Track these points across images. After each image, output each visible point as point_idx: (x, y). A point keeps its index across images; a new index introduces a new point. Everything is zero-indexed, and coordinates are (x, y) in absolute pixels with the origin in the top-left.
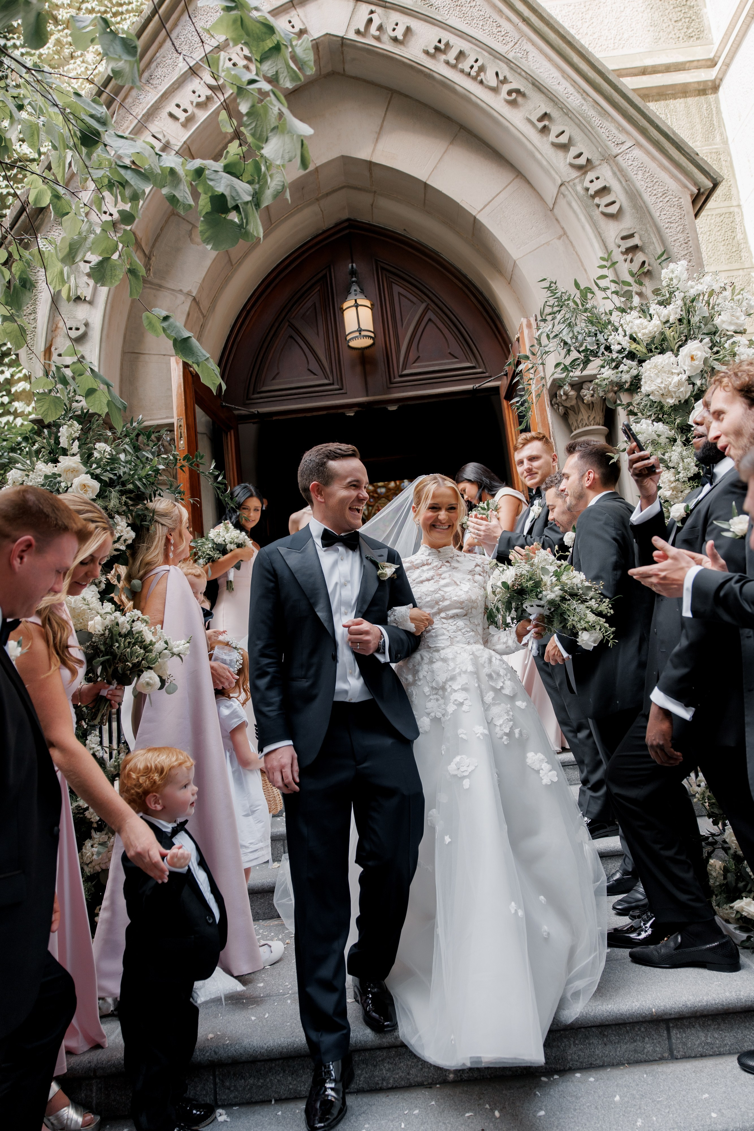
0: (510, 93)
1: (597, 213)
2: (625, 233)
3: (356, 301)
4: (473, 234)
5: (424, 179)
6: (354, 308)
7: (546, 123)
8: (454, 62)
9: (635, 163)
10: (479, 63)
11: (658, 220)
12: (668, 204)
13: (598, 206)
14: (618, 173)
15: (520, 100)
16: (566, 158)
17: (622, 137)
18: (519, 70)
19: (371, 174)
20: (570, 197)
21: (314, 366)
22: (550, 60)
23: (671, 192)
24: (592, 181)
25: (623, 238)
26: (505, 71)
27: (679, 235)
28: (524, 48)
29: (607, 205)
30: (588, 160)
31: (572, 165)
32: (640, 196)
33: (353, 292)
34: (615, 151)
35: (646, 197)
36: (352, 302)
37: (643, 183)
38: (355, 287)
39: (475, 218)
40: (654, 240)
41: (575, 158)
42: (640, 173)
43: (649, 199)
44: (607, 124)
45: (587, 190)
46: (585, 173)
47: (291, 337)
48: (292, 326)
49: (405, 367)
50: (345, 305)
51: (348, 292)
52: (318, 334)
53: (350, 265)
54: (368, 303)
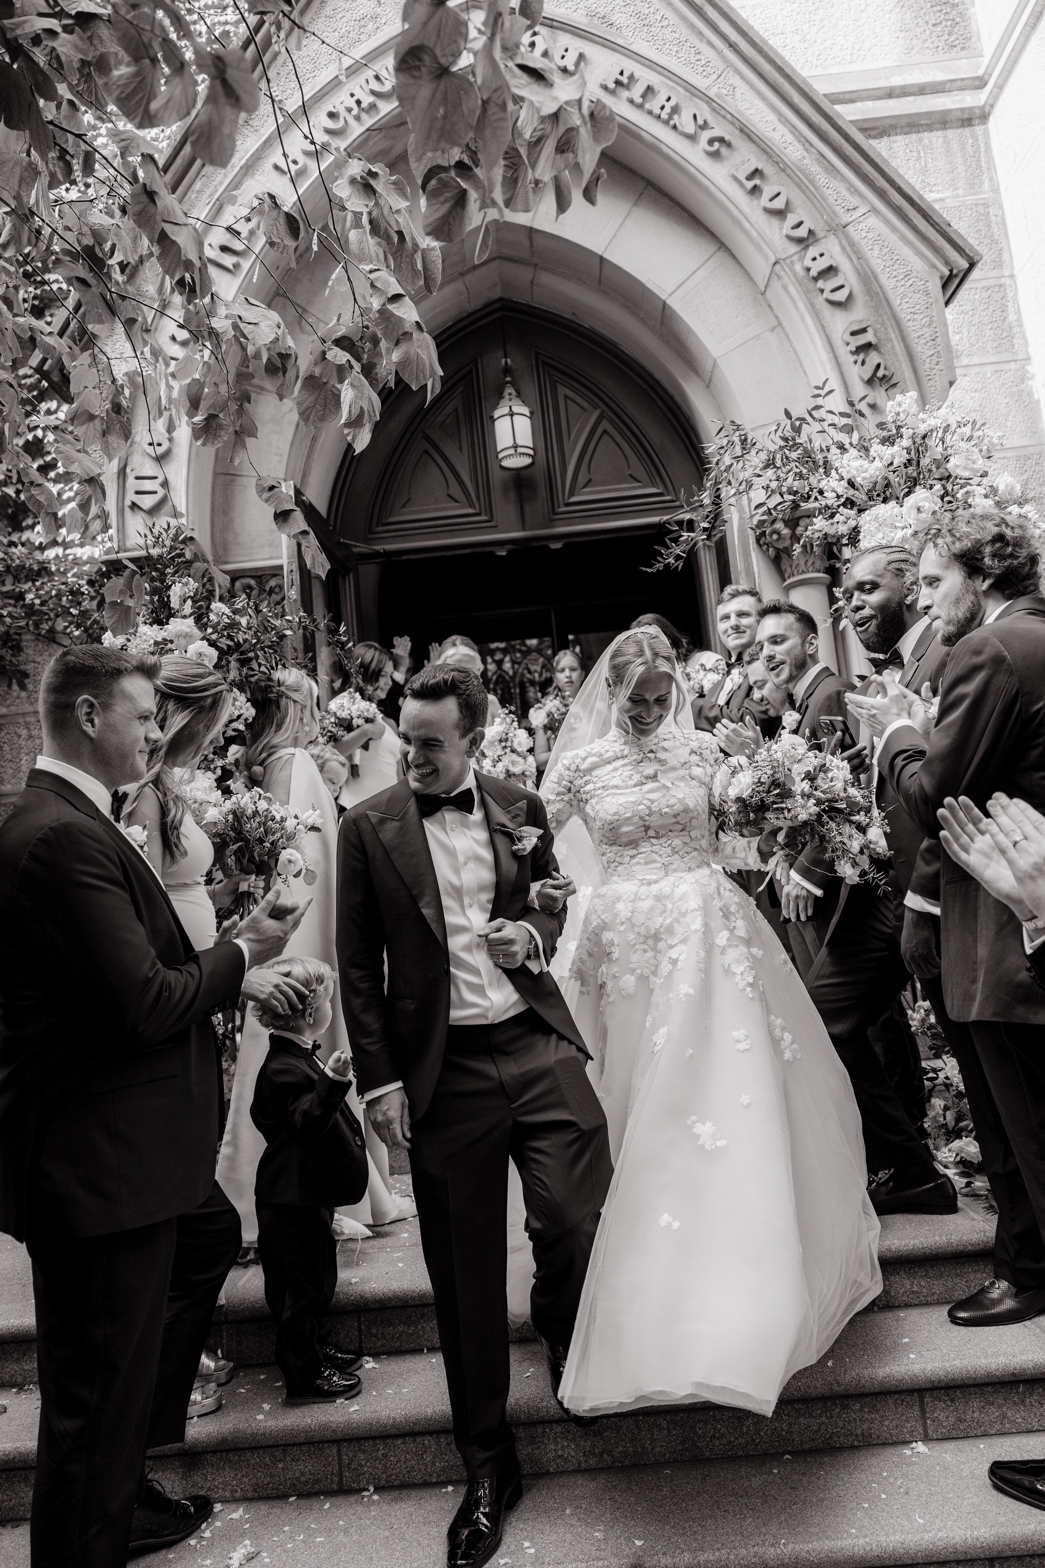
0: (711, 142)
1: (820, 300)
2: (855, 328)
3: (510, 408)
4: (662, 323)
5: (600, 253)
6: (509, 418)
7: (757, 181)
8: (639, 100)
9: (870, 235)
10: (672, 103)
11: (898, 309)
12: (912, 289)
13: (822, 291)
14: (848, 248)
15: (724, 151)
16: (781, 228)
17: (854, 201)
18: (723, 112)
19: (531, 242)
20: (786, 279)
21: (455, 490)
22: (763, 98)
23: (915, 274)
24: (814, 259)
25: (853, 334)
26: (705, 113)
27: (925, 329)
28: (730, 82)
29: (833, 291)
30: (810, 231)
31: (790, 238)
32: (876, 278)
33: (507, 397)
34: (846, 218)
35: (883, 279)
36: (506, 410)
37: (879, 261)
38: (509, 390)
39: (664, 302)
40: (893, 336)
41: (793, 228)
42: (877, 247)
43: (887, 283)
44: (835, 183)
45: (808, 270)
46: (806, 248)
47: (426, 452)
48: (427, 438)
49: (572, 494)
50: (497, 414)
51: (501, 397)
52: (461, 449)
53: (503, 361)
54: (526, 411)
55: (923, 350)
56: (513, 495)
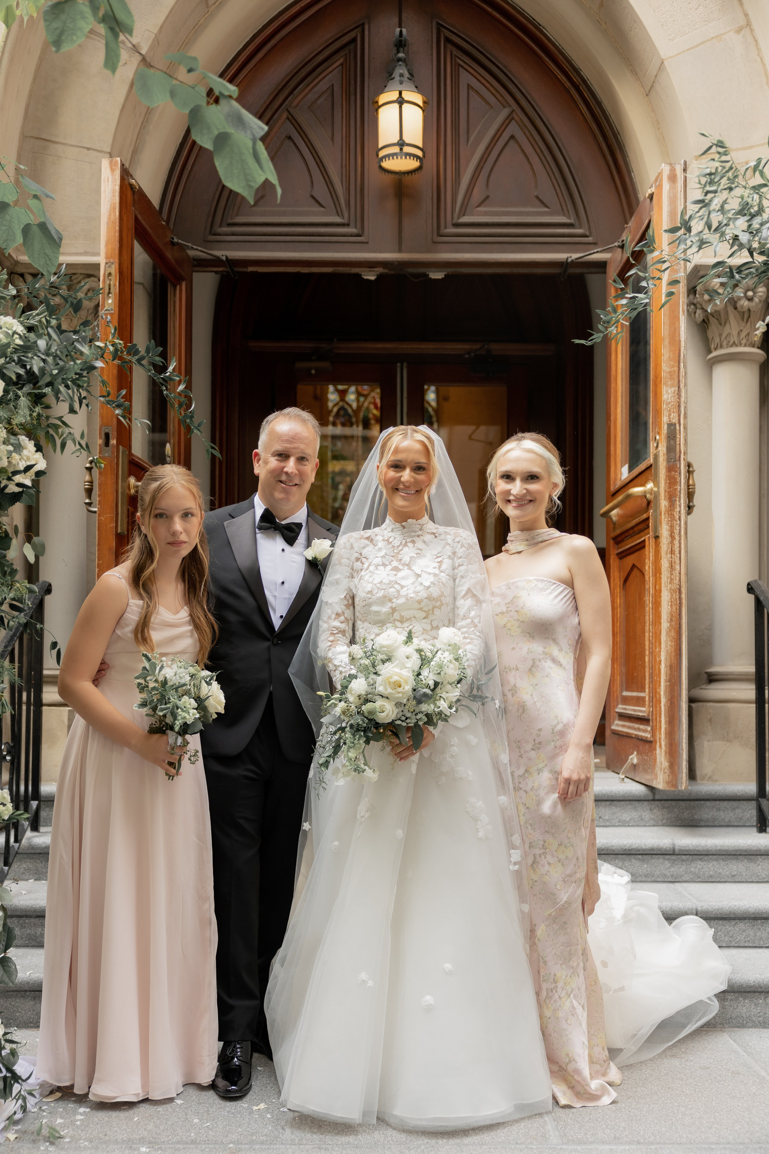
3: (400, 93)
6: (397, 106)
21: (321, 190)
33: (397, 78)
36: (394, 95)
38: (400, 69)
47: (290, 138)
48: (292, 119)
49: (463, 212)
50: (383, 98)
51: (390, 77)
52: (332, 139)
53: (398, 30)
54: (418, 99)
56: (391, 205)
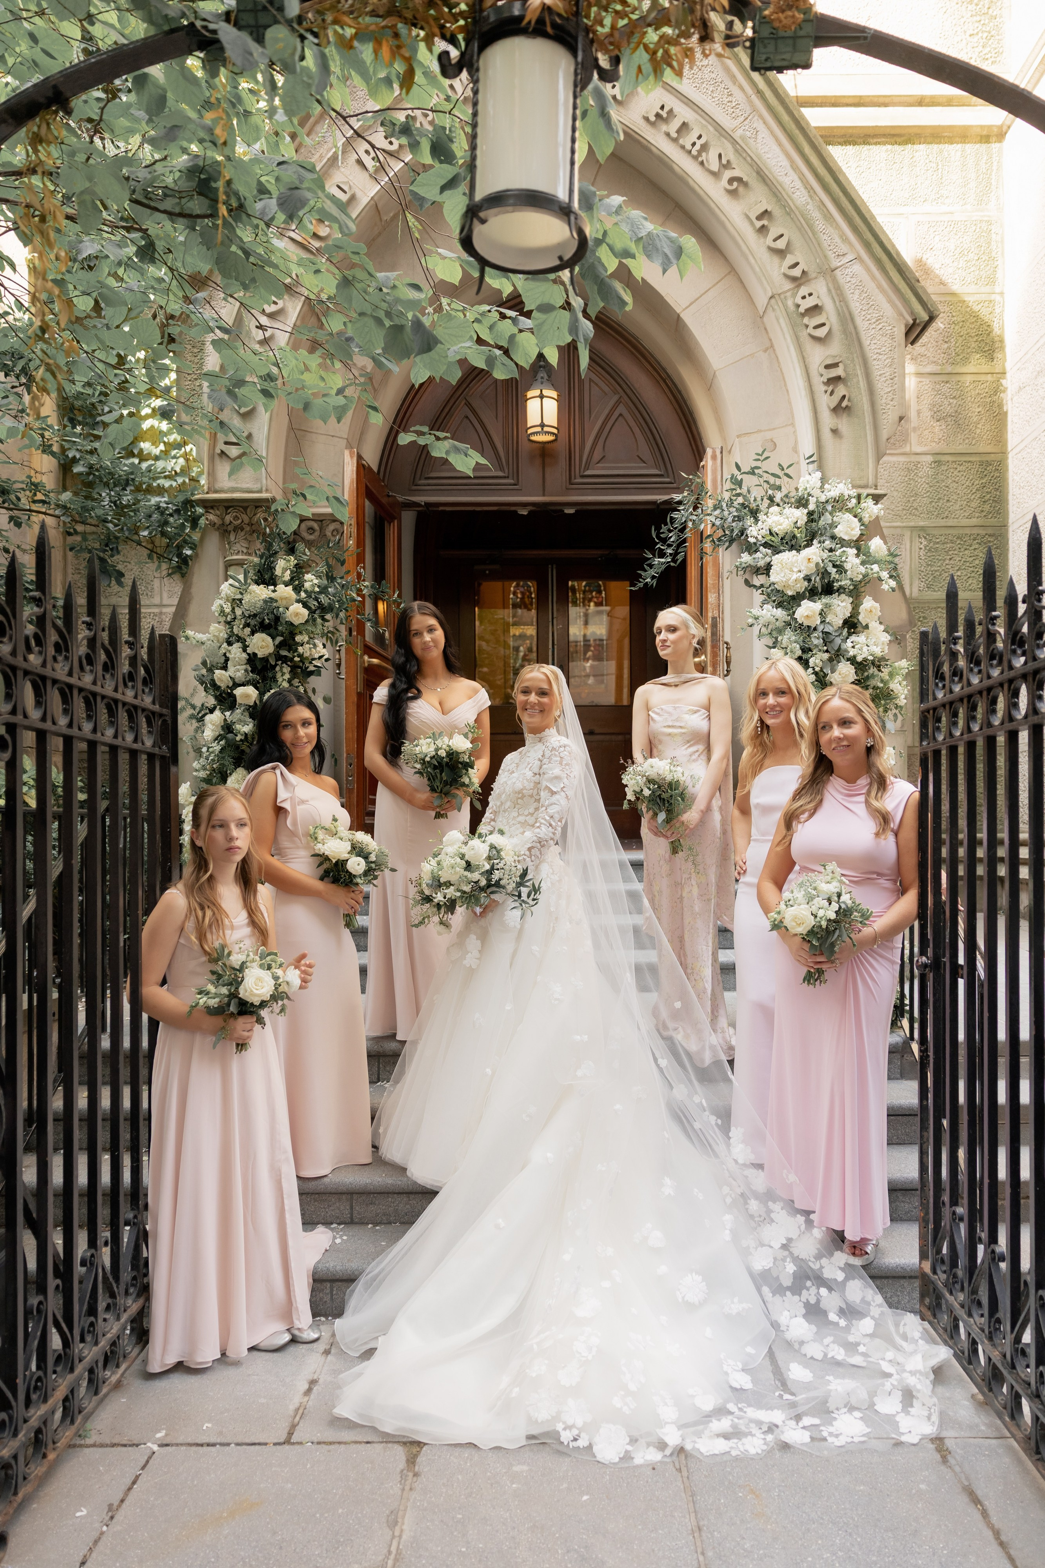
0: (731, 181)
1: (804, 334)
2: (829, 362)
3: (541, 391)
4: (676, 331)
6: (539, 400)
7: (765, 222)
8: (676, 135)
10: (703, 140)
11: (866, 349)
12: (881, 332)
13: (807, 326)
14: (833, 291)
15: (741, 189)
16: (780, 267)
17: (844, 248)
18: (745, 155)
20: (779, 312)
22: (780, 144)
23: (885, 319)
24: (804, 297)
25: (827, 367)
26: (729, 154)
27: (887, 369)
28: (754, 126)
29: (815, 327)
30: (804, 272)
31: (786, 276)
32: (852, 319)
33: (540, 380)
34: (835, 263)
35: (859, 321)
37: (858, 304)
38: (542, 374)
39: (678, 315)
40: (859, 372)
41: (790, 268)
42: (857, 292)
43: (862, 325)
44: (830, 230)
45: (798, 306)
46: (799, 286)
48: (468, 404)
49: (587, 468)
50: (530, 394)
52: (497, 419)
54: (554, 395)
55: (882, 387)
56: (537, 462)
